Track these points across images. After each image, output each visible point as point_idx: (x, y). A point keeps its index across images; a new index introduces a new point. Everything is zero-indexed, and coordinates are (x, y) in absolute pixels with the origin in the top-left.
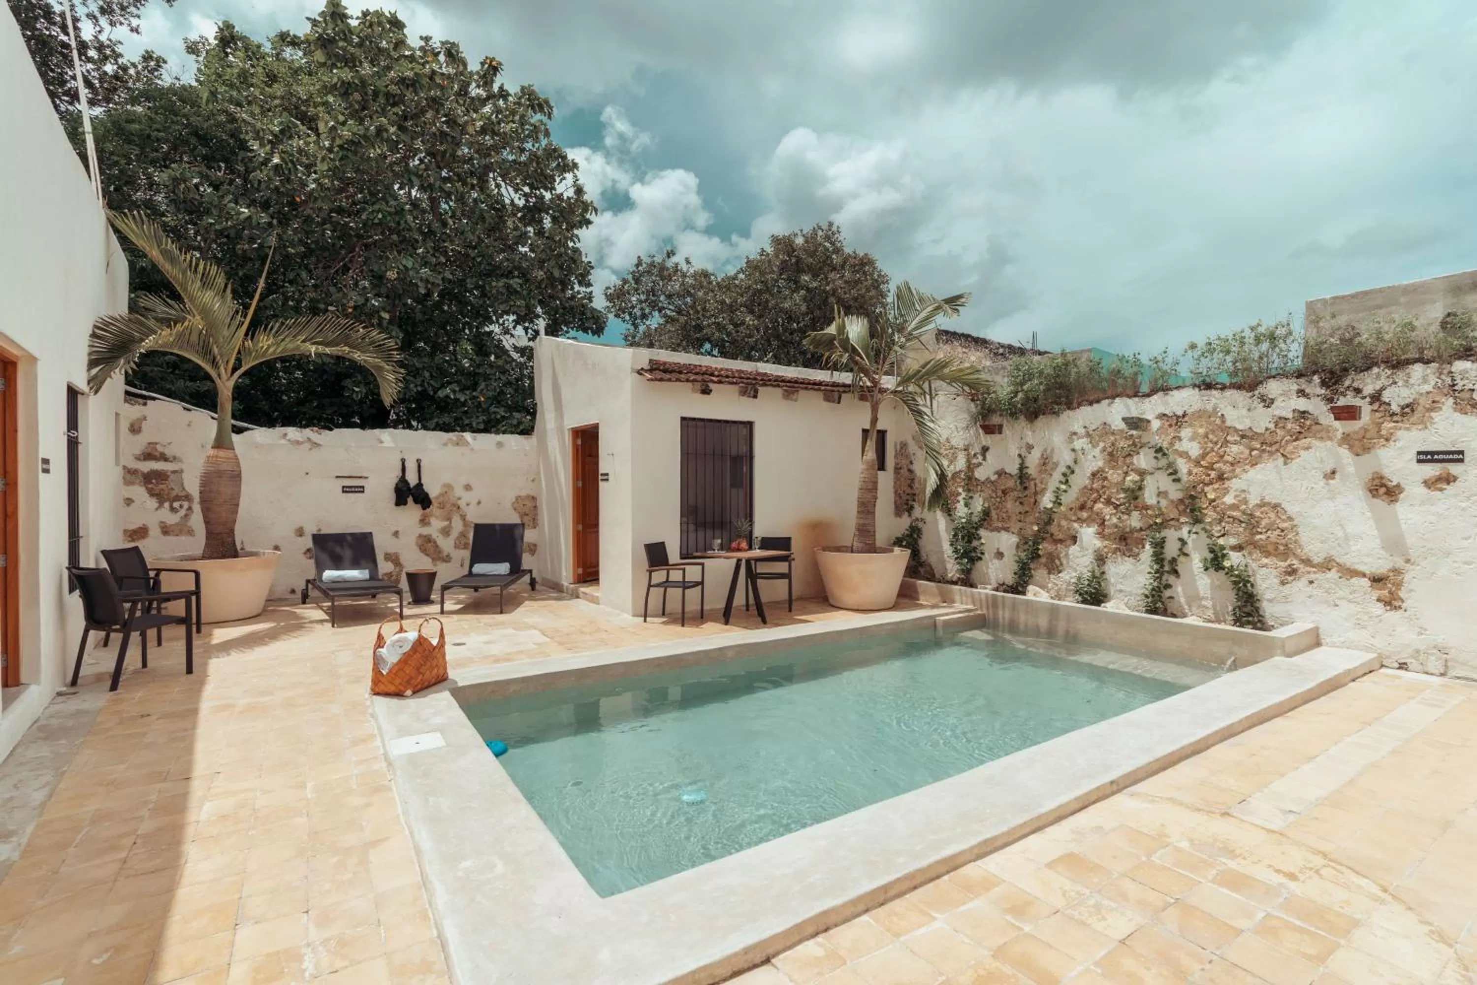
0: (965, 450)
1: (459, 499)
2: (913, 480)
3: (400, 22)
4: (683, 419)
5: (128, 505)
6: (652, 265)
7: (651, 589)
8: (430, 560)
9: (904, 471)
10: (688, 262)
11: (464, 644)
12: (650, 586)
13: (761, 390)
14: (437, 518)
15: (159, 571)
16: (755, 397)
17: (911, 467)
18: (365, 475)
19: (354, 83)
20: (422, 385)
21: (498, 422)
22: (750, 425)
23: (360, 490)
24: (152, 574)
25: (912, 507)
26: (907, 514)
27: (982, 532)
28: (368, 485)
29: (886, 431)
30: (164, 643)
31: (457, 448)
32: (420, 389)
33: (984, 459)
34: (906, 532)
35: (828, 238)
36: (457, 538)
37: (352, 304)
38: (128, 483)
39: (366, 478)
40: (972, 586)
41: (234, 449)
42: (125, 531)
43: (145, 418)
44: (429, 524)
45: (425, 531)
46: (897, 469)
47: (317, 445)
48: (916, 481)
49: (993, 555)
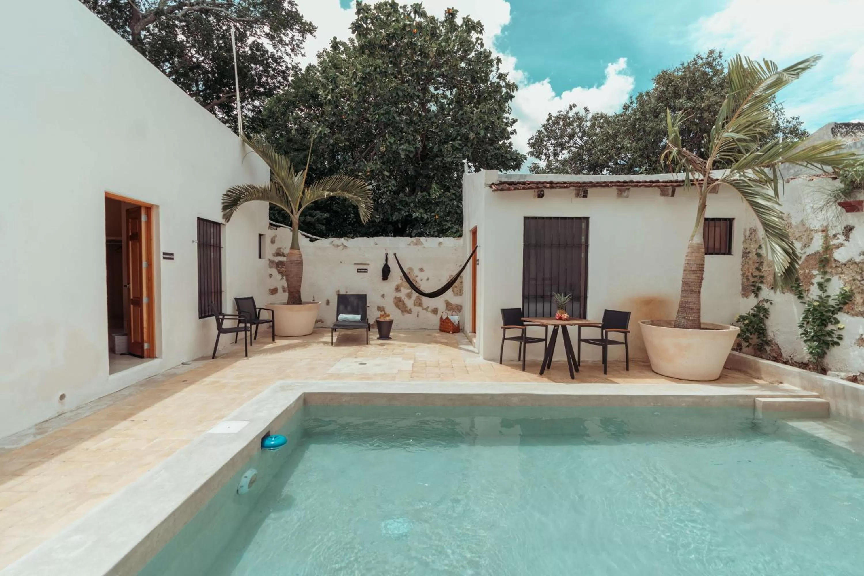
0: (823, 231)
1: (417, 276)
2: (761, 263)
3: (396, 3)
4: (526, 218)
5: (271, 277)
6: (558, 117)
7: (505, 341)
8: (401, 312)
9: (753, 256)
10: (586, 110)
11: (365, 364)
12: (504, 339)
13: (590, 190)
14: (405, 288)
15: (260, 309)
16: (585, 196)
17: (759, 251)
18: (368, 262)
19: (365, 45)
20: (408, 212)
21: (447, 230)
22: (587, 219)
23: (365, 271)
24: (258, 310)
25: (759, 289)
26: (753, 295)
27: (840, 316)
28: (370, 268)
29: (733, 219)
30: (253, 344)
31: (416, 246)
32: (407, 213)
33: (847, 239)
34: (752, 312)
35: (709, 65)
36: (415, 300)
37: (369, 170)
38: (271, 267)
39: (368, 264)
40: (824, 371)
41: (299, 249)
42: (270, 289)
43: (276, 236)
44: (400, 291)
45: (398, 295)
46: (746, 254)
47: (346, 247)
48: (765, 263)
49: (854, 341)
